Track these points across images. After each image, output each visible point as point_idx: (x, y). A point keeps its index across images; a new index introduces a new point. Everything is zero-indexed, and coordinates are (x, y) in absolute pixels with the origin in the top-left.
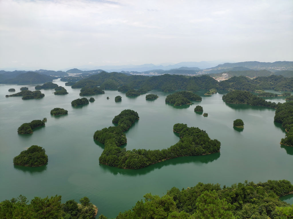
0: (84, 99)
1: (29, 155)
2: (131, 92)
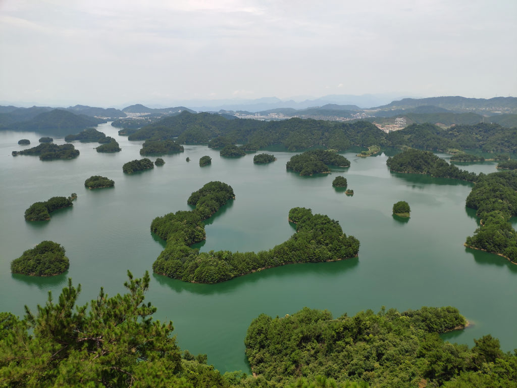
0: (145, 160)
1: (36, 256)
2: (229, 149)
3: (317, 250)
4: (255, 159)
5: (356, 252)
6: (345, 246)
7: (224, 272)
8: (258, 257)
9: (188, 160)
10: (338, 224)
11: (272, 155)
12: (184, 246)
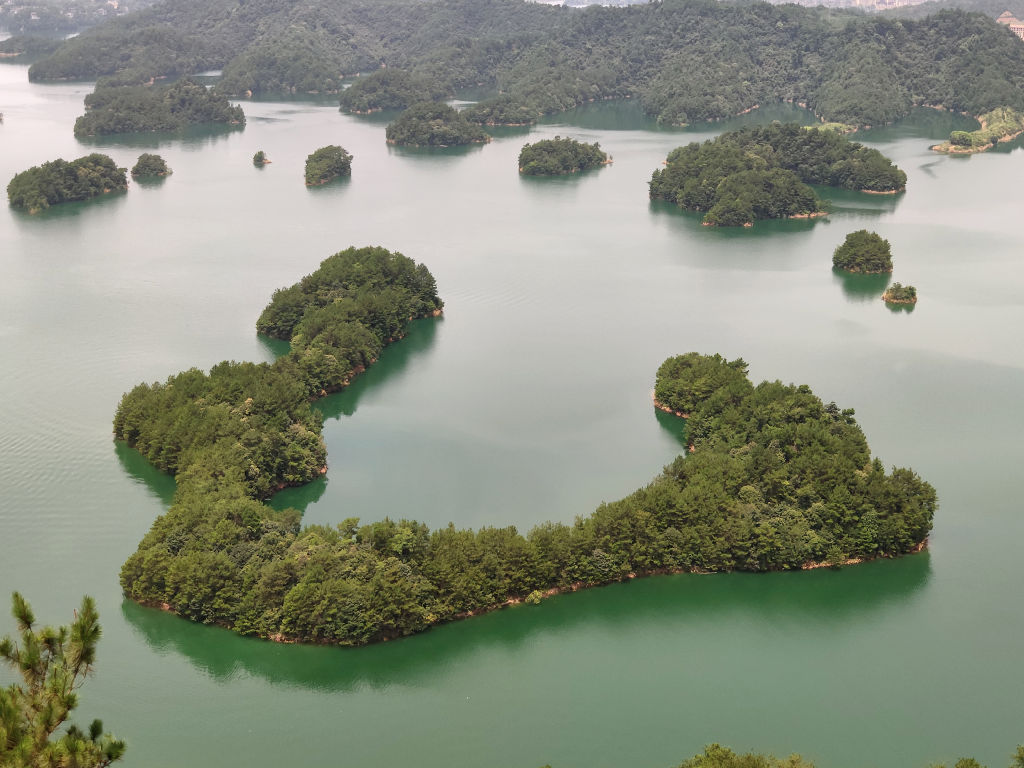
0: (96, 160)
2: (422, 118)
3: (764, 524)
4: (524, 160)
5: (920, 534)
6: (878, 507)
7: (399, 603)
8: (533, 550)
9: (259, 161)
10: (851, 421)
11: (591, 143)
12: (244, 502)
